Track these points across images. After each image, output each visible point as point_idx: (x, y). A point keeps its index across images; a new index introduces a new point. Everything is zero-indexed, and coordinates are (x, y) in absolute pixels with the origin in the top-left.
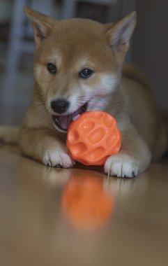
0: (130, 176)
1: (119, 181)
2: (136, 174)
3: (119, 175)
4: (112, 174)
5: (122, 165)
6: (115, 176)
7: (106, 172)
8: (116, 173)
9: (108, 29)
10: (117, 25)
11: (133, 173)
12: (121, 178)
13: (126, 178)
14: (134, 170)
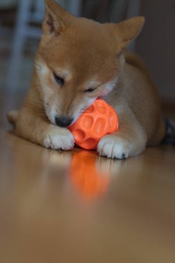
0: (120, 157)
2: (127, 156)
3: (109, 156)
4: (103, 155)
6: (105, 157)
7: (98, 151)
8: (106, 153)
11: (123, 155)
12: (111, 158)
13: (115, 159)
14: (124, 151)
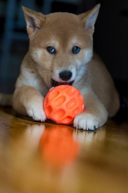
0: (93, 129)
1: (84, 132)
2: (97, 127)
3: (84, 128)
4: (80, 128)
5: (86, 121)
6: (82, 130)
7: (75, 126)
8: (82, 127)
9: (83, 18)
10: (89, 15)
11: (95, 127)
12: (86, 130)
13: (89, 131)
14: (95, 124)
